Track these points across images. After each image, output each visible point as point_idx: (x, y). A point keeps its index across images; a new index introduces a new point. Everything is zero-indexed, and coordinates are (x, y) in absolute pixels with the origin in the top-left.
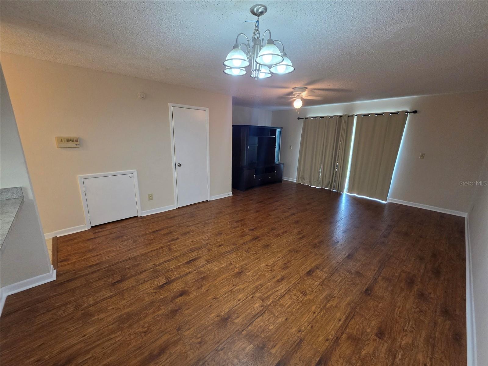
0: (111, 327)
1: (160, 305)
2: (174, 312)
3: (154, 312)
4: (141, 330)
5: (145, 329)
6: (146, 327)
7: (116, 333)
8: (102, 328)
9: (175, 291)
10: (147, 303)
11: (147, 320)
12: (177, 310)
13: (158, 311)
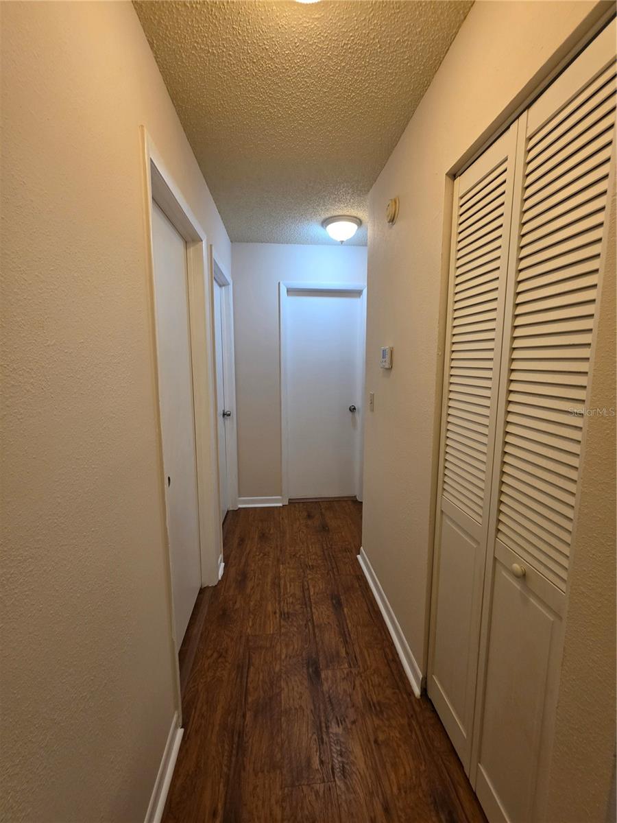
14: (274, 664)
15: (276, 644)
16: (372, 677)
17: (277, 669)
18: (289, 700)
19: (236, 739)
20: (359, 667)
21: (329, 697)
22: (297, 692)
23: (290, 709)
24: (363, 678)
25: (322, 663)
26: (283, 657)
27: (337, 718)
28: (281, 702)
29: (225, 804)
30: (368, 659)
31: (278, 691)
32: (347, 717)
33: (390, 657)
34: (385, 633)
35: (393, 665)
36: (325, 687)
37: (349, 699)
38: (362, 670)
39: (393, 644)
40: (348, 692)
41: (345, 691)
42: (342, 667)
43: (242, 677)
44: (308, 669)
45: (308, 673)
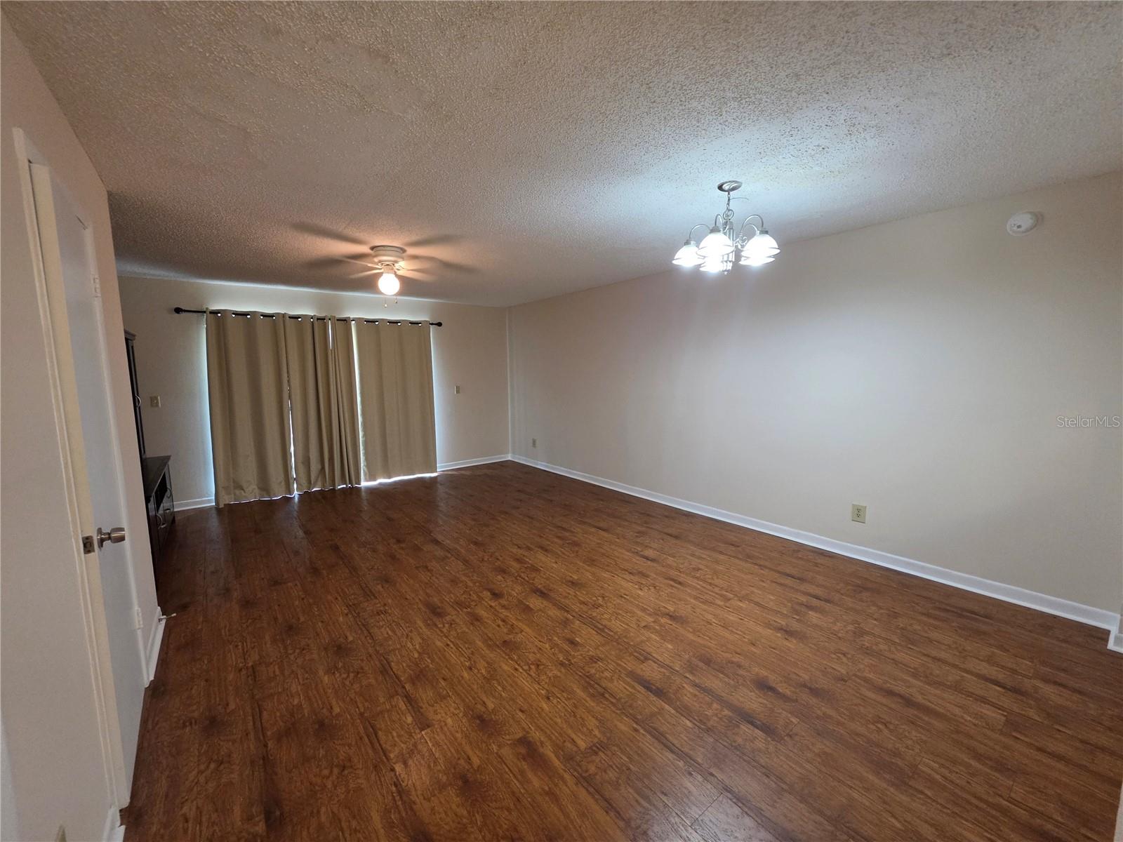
0: (929, 793)
1: (817, 717)
2: (815, 692)
3: (839, 723)
4: (886, 731)
5: (879, 726)
6: (876, 727)
7: (929, 775)
8: (949, 811)
9: (767, 701)
10: (828, 743)
11: (862, 730)
12: (810, 689)
13: (830, 717)
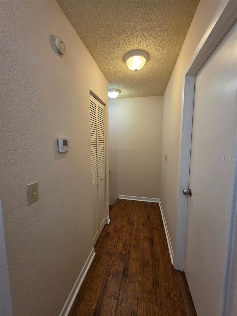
14: (142, 281)
15: (140, 292)
16: (105, 263)
17: (140, 278)
18: (137, 264)
19: (154, 258)
20: (107, 268)
21: (123, 261)
22: (133, 266)
23: (137, 261)
24: (108, 263)
25: (121, 275)
26: (137, 283)
27: (123, 255)
28: (140, 264)
29: (154, 247)
30: (102, 271)
31: (141, 268)
32: (120, 254)
33: (93, 268)
34: (86, 280)
35: (94, 265)
36: (123, 264)
37: (117, 258)
38: (107, 267)
39: (87, 274)
40: (116, 261)
41: (117, 261)
42: (114, 270)
43: (156, 278)
44: (127, 274)
45: (128, 272)
